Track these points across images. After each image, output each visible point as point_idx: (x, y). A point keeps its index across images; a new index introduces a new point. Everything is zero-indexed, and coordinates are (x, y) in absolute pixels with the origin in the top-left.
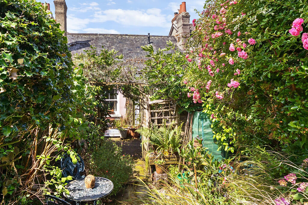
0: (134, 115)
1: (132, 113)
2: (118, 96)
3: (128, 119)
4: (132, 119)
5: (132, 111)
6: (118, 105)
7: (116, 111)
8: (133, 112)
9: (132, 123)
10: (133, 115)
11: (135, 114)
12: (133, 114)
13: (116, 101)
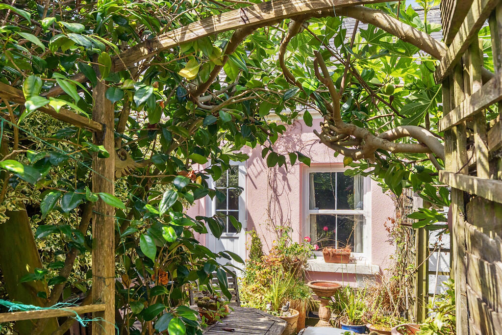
0: (422, 274)
1: (413, 264)
2: (368, 198)
3: (395, 292)
4: (414, 294)
5: (416, 258)
6: (367, 229)
7: (362, 250)
8: (420, 260)
9: (415, 308)
10: (416, 275)
11: (428, 273)
12: (419, 271)
13: (362, 217)
